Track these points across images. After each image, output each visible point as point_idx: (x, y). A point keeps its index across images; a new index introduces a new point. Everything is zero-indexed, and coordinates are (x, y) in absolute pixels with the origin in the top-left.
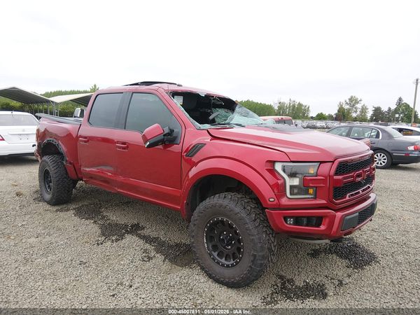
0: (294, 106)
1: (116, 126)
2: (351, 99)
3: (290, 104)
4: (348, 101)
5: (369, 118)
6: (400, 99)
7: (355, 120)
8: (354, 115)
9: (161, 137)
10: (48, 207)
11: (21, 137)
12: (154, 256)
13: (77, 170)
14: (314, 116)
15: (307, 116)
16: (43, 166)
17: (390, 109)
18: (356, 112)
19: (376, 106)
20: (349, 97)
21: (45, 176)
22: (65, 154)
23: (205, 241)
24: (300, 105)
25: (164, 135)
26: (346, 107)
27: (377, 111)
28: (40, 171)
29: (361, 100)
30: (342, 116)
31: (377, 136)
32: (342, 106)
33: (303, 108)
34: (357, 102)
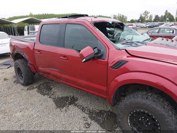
0: (120, 17)
1: (58, 45)
4: (144, 13)
5: (153, 20)
6: (167, 11)
7: (147, 21)
8: (146, 19)
9: (93, 55)
10: (22, 87)
11: (2, 45)
12: (91, 123)
13: (36, 69)
14: (129, 21)
15: (126, 21)
16: (17, 66)
17: (162, 16)
18: (147, 18)
19: (156, 15)
20: (145, 11)
21: (18, 70)
22: (28, 60)
23: (129, 121)
24: (123, 16)
25: (95, 54)
26: (143, 16)
27: (157, 17)
28: (15, 68)
29: (149, 12)
30: (142, 20)
31: (173, 32)
32: (141, 15)
33: (124, 17)
34: (148, 13)
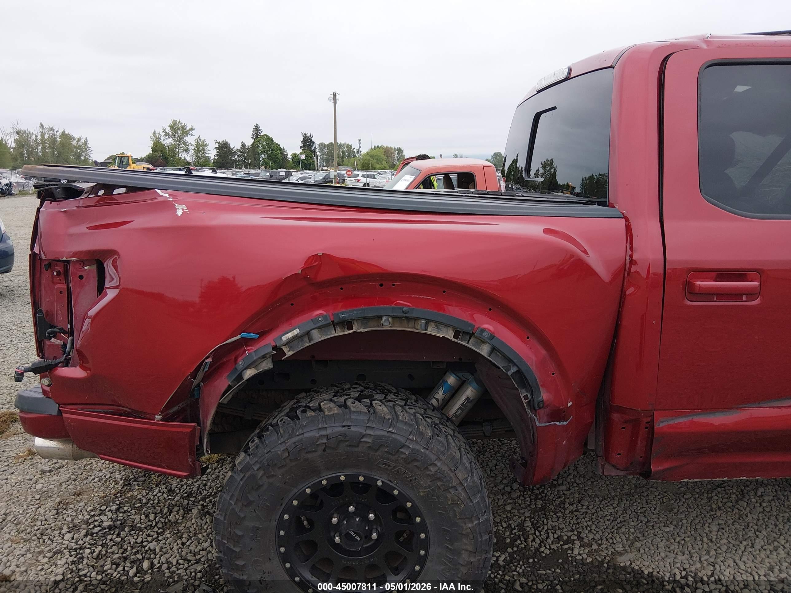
0: (53, 139)
2: (174, 126)
3: (43, 135)
4: (168, 130)
5: (212, 161)
6: (257, 129)
8: (184, 157)
15: (86, 160)
17: (243, 145)
18: (187, 151)
19: (220, 140)
20: (170, 123)
24: (64, 135)
26: (168, 142)
27: (224, 148)
29: (192, 129)
30: (163, 158)
32: (158, 139)
33: (74, 143)
34: (186, 132)
